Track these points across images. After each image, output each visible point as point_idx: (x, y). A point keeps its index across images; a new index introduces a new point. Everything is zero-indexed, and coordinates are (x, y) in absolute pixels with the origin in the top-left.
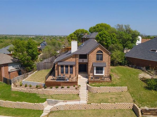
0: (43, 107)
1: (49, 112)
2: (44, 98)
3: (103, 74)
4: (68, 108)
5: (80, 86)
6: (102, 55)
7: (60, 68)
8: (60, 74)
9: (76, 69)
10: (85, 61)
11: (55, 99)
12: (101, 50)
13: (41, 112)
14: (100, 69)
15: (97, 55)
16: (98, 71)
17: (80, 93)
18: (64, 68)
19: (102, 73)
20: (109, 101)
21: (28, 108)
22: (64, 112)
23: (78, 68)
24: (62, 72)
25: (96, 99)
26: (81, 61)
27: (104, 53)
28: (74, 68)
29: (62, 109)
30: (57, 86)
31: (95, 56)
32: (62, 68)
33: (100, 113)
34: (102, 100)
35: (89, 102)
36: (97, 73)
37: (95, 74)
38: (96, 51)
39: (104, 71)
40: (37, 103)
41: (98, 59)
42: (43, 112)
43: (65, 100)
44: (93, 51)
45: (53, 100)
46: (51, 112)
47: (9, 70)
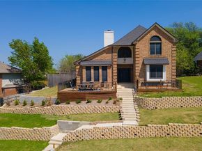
0: (50, 135)
1: (61, 143)
2: (53, 119)
3: (164, 79)
4: (100, 135)
5: (121, 99)
6: (161, 43)
7: (84, 71)
8: (84, 81)
9: (113, 73)
10: (129, 61)
11: (74, 120)
12: (158, 35)
13: (44, 144)
14: (157, 70)
15: (151, 44)
16: (153, 73)
17: (123, 110)
18: (92, 71)
19: (161, 77)
20: (186, 120)
21: (20, 138)
22: (90, 142)
23: (116, 72)
24: (89, 79)
25: (156, 118)
26: (121, 61)
27: (163, 40)
28: (109, 71)
29: (87, 137)
30: (79, 100)
31: (148, 46)
32: (89, 71)
33: (169, 142)
34: (171, 119)
35: (142, 123)
36: (151, 77)
37: (148, 79)
38: (149, 36)
39: (164, 74)
40: (38, 127)
41: (152, 52)
42: (48, 144)
43: (93, 121)
44: (143, 37)
45: (70, 122)
46: (65, 143)
47: (3, 86)
